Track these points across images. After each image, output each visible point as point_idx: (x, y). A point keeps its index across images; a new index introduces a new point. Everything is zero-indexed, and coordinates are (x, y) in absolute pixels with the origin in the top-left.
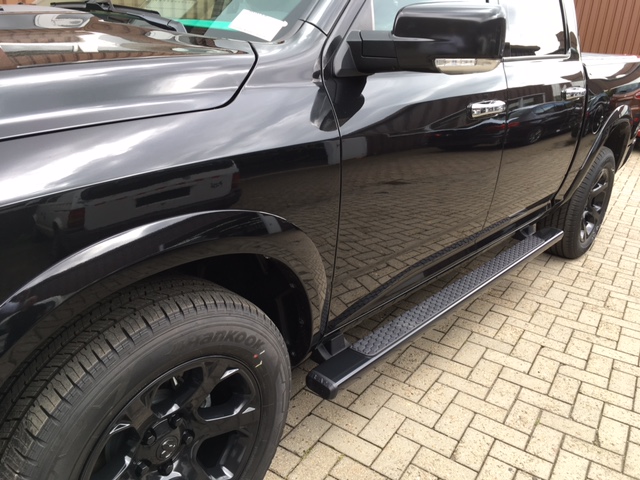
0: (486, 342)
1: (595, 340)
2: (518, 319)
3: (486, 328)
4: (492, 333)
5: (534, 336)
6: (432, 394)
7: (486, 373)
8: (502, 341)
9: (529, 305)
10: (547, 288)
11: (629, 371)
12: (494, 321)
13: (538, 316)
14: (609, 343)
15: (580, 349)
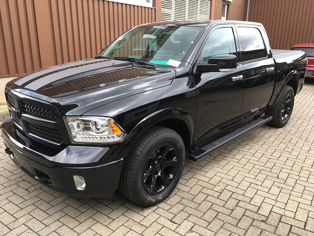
0: (244, 153)
1: (283, 152)
2: (256, 147)
3: (245, 149)
4: (246, 150)
5: (261, 151)
6: (226, 166)
7: (244, 161)
8: (250, 153)
9: (261, 143)
10: (268, 138)
11: (293, 160)
12: (248, 147)
13: (264, 146)
14: (287, 153)
15: (277, 154)
